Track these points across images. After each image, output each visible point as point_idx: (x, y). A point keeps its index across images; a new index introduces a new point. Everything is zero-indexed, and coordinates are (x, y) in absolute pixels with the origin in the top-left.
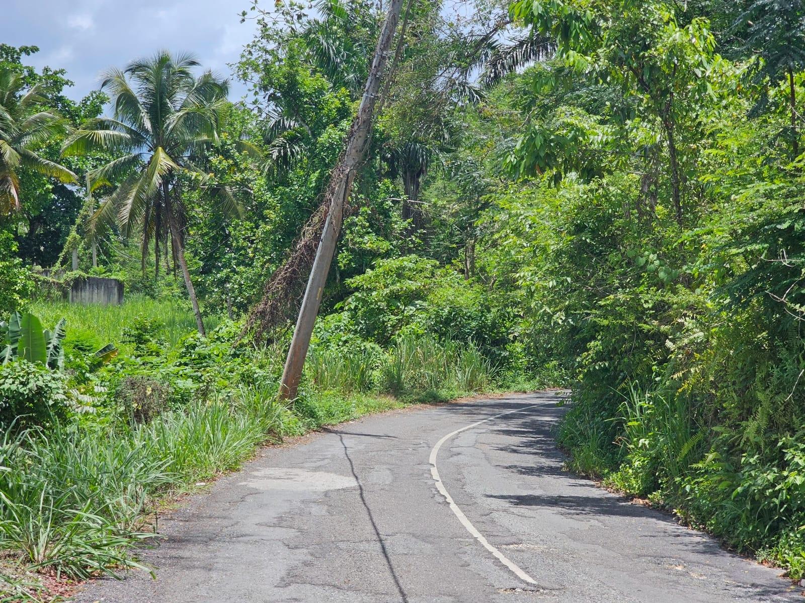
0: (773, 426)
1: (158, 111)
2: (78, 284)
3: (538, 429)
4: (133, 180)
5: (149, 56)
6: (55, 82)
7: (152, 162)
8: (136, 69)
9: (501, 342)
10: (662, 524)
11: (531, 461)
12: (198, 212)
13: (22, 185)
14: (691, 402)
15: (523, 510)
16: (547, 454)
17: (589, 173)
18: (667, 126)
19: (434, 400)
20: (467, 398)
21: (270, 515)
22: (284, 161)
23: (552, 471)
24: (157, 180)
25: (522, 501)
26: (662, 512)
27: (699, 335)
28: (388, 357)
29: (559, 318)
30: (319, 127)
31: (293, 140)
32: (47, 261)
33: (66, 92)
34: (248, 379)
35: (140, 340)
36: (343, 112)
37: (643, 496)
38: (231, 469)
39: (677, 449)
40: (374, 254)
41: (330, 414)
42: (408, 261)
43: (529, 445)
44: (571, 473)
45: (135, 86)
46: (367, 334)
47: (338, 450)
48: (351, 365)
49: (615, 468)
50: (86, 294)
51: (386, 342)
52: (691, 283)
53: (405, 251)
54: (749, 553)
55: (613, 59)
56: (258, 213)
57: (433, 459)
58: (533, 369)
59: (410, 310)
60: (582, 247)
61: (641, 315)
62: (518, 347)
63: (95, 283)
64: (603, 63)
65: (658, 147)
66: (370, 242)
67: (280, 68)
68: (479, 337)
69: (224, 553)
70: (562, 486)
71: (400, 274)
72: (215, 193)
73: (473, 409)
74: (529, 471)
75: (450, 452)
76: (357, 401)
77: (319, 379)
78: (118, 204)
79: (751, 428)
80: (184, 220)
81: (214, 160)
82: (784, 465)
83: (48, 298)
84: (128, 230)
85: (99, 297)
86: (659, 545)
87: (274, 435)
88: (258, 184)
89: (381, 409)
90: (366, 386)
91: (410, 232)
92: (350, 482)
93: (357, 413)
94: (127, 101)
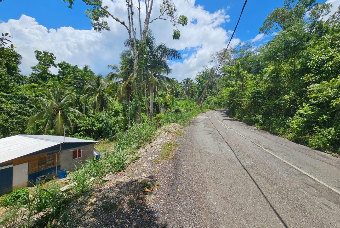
0: (254, 112)
1: (187, 83)
2: (180, 99)
3: (225, 112)
4: (185, 90)
5: (186, 78)
6: (177, 81)
7: (187, 88)
8: (185, 79)
9: (220, 104)
10: (241, 122)
11: (225, 116)
12: (191, 92)
13: (175, 91)
14: (244, 110)
15: (225, 121)
16: (226, 115)
17: (233, 87)
18: (242, 82)
19: (214, 110)
20: (217, 109)
21: (201, 120)
22: (199, 87)
23: (227, 117)
24: (187, 89)
25: (225, 120)
26: (240, 121)
27: (246, 103)
28: (209, 106)
29: (228, 101)
30: (202, 84)
31: (200, 85)
32: (177, 97)
33: (178, 82)
34: (197, 108)
35: (186, 104)
36: (205, 82)
37: (238, 119)
38: (196, 116)
39: (242, 115)
40: (208, 96)
41: (204, 111)
42: (211, 97)
43: (224, 114)
44: (229, 117)
45: (185, 81)
46: (207, 103)
47: (205, 114)
48: (206, 107)
49: (234, 116)
50: (180, 100)
51: (209, 104)
52: (245, 98)
53: (211, 96)
54: (251, 125)
55: (236, 75)
56: (196, 92)
57: (215, 115)
58: (223, 107)
59: (211, 101)
60: (230, 95)
61: (237, 101)
62: (222, 105)
63: (181, 99)
64: (235, 76)
65: (241, 84)
66: (207, 95)
67: (199, 79)
68: (218, 104)
69: (198, 124)
70: (228, 118)
71: (211, 98)
72: (192, 91)
73: (218, 111)
74: (225, 117)
75: (216, 115)
76: (207, 110)
77: (203, 108)
78: (184, 92)
79: (251, 113)
80: (189, 93)
81: (192, 88)
82: (256, 117)
83: (177, 101)
84: (184, 94)
85: (181, 100)
86: (241, 124)
87: (199, 113)
88: (196, 90)
89: (209, 110)
90: (207, 108)
91: (211, 94)
92: (207, 117)
93: (207, 111)
94: (184, 82)
